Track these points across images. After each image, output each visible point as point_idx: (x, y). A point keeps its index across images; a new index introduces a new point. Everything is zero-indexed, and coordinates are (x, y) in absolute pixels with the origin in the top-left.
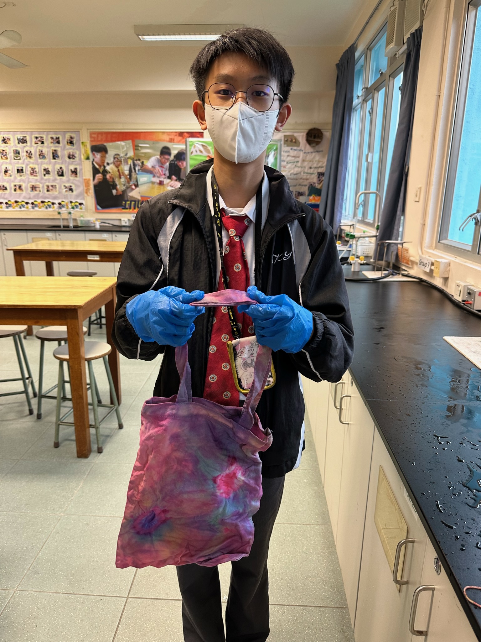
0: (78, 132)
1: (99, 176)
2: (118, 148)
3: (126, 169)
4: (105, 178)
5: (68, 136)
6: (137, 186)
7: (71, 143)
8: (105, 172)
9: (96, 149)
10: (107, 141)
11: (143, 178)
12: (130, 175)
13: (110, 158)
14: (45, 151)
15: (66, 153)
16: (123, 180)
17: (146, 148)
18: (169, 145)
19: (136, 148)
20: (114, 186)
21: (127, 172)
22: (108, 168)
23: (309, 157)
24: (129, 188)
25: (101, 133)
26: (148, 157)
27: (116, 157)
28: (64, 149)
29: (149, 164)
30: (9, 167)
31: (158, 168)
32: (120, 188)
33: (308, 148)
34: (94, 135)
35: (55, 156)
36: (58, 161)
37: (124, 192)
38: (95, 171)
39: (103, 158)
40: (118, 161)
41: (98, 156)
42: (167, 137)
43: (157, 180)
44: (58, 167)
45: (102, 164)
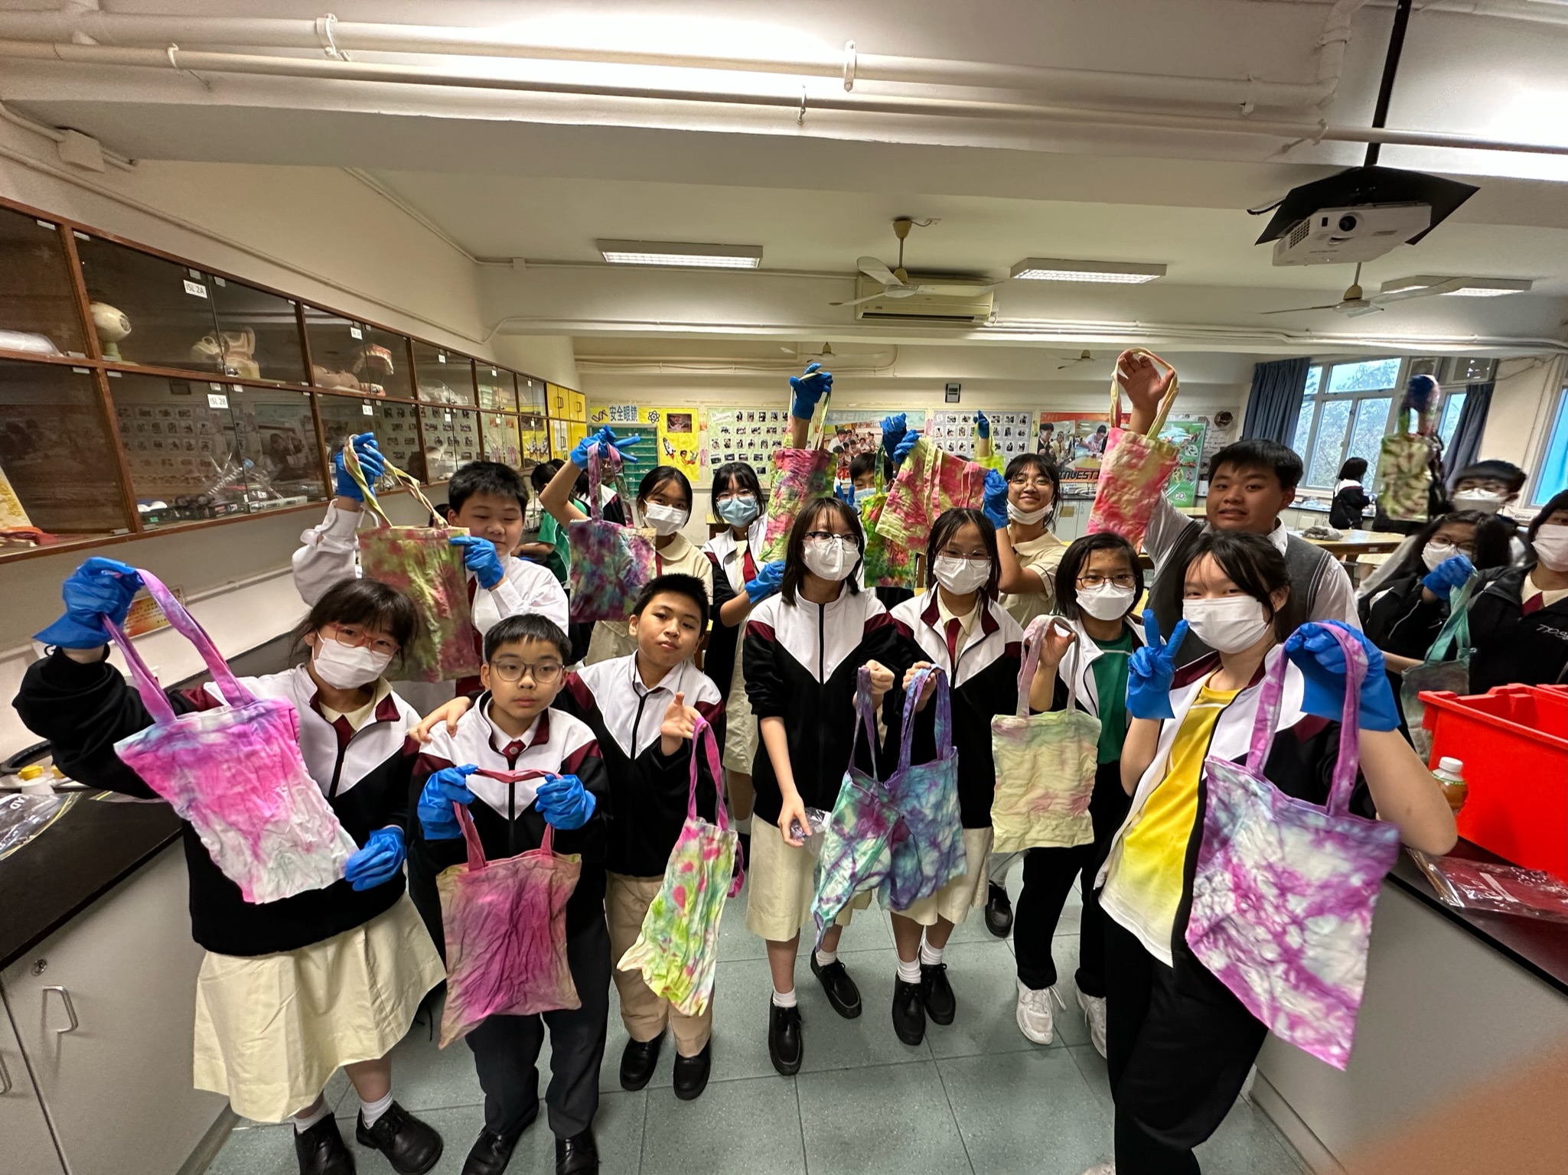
0: (1031, 413)
1: (1043, 451)
2: (1063, 426)
3: (1066, 444)
4: (1047, 453)
5: (1021, 417)
6: (1073, 459)
7: (1024, 422)
8: (1049, 447)
9: (1043, 427)
10: (1055, 421)
11: (1080, 452)
12: (1069, 449)
13: (1054, 435)
14: (999, 428)
15: (1018, 431)
16: (1063, 453)
17: (1086, 427)
18: (1105, 424)
19: (1078, 426)
20: (1055, 459)
21: (1067, 447)
22: (1051, 444)
23: (1215, 434)
24: (1067, 461)
25: (1051, 414)
26: (1087, 434)
27: (1060, 435)
28: (1016, 426)
29: (1086, 440)
30: (965, 443)
31: (1093, 443)
32: (1059, 460)
33: (1216, 428)
34: (1044, 415)
35: (1007, 433)
36: (1009, 437)
37: (1062, 464)
38: (1040, 446)
39: (1049, 435)
40: (1061, 438)
41: (1045, 433)
42: (1104, 418)
43: (1091, 454)
44: (1008, 443)
45: (1047, 440)
